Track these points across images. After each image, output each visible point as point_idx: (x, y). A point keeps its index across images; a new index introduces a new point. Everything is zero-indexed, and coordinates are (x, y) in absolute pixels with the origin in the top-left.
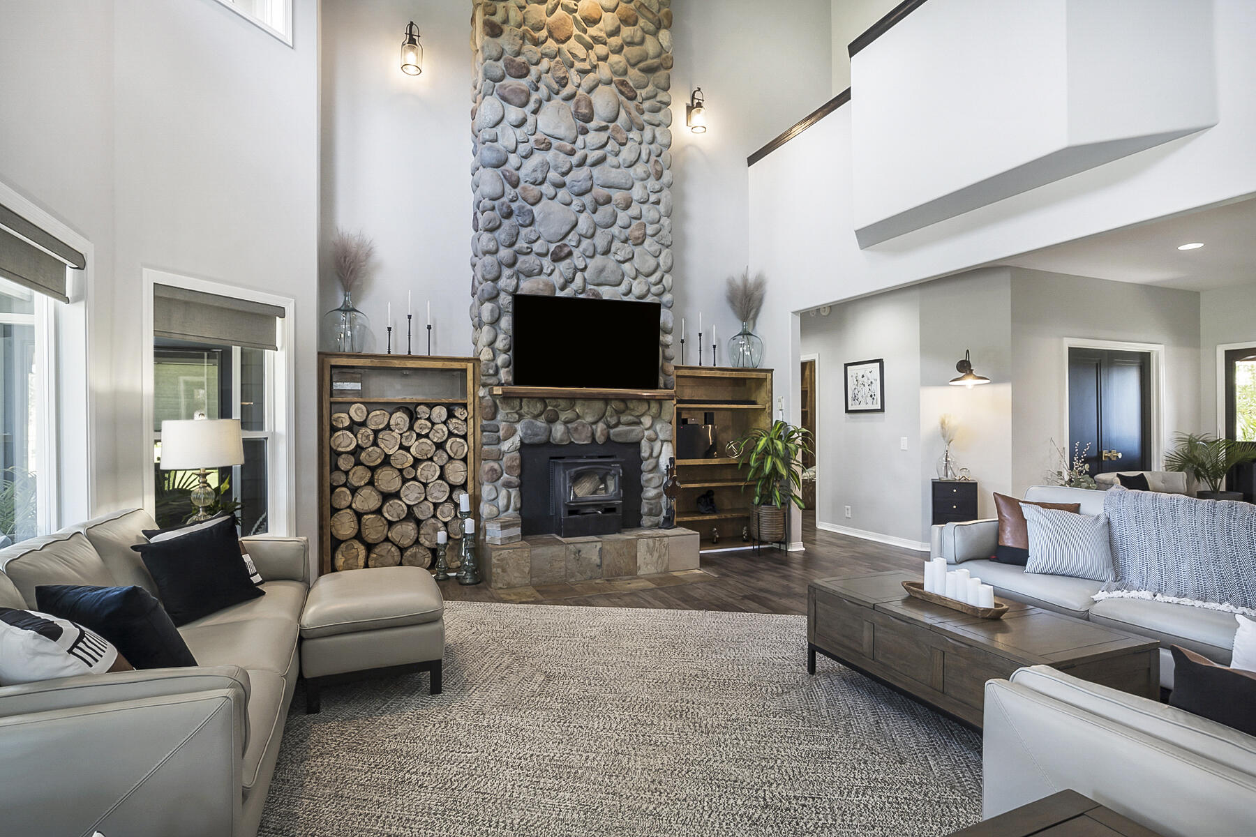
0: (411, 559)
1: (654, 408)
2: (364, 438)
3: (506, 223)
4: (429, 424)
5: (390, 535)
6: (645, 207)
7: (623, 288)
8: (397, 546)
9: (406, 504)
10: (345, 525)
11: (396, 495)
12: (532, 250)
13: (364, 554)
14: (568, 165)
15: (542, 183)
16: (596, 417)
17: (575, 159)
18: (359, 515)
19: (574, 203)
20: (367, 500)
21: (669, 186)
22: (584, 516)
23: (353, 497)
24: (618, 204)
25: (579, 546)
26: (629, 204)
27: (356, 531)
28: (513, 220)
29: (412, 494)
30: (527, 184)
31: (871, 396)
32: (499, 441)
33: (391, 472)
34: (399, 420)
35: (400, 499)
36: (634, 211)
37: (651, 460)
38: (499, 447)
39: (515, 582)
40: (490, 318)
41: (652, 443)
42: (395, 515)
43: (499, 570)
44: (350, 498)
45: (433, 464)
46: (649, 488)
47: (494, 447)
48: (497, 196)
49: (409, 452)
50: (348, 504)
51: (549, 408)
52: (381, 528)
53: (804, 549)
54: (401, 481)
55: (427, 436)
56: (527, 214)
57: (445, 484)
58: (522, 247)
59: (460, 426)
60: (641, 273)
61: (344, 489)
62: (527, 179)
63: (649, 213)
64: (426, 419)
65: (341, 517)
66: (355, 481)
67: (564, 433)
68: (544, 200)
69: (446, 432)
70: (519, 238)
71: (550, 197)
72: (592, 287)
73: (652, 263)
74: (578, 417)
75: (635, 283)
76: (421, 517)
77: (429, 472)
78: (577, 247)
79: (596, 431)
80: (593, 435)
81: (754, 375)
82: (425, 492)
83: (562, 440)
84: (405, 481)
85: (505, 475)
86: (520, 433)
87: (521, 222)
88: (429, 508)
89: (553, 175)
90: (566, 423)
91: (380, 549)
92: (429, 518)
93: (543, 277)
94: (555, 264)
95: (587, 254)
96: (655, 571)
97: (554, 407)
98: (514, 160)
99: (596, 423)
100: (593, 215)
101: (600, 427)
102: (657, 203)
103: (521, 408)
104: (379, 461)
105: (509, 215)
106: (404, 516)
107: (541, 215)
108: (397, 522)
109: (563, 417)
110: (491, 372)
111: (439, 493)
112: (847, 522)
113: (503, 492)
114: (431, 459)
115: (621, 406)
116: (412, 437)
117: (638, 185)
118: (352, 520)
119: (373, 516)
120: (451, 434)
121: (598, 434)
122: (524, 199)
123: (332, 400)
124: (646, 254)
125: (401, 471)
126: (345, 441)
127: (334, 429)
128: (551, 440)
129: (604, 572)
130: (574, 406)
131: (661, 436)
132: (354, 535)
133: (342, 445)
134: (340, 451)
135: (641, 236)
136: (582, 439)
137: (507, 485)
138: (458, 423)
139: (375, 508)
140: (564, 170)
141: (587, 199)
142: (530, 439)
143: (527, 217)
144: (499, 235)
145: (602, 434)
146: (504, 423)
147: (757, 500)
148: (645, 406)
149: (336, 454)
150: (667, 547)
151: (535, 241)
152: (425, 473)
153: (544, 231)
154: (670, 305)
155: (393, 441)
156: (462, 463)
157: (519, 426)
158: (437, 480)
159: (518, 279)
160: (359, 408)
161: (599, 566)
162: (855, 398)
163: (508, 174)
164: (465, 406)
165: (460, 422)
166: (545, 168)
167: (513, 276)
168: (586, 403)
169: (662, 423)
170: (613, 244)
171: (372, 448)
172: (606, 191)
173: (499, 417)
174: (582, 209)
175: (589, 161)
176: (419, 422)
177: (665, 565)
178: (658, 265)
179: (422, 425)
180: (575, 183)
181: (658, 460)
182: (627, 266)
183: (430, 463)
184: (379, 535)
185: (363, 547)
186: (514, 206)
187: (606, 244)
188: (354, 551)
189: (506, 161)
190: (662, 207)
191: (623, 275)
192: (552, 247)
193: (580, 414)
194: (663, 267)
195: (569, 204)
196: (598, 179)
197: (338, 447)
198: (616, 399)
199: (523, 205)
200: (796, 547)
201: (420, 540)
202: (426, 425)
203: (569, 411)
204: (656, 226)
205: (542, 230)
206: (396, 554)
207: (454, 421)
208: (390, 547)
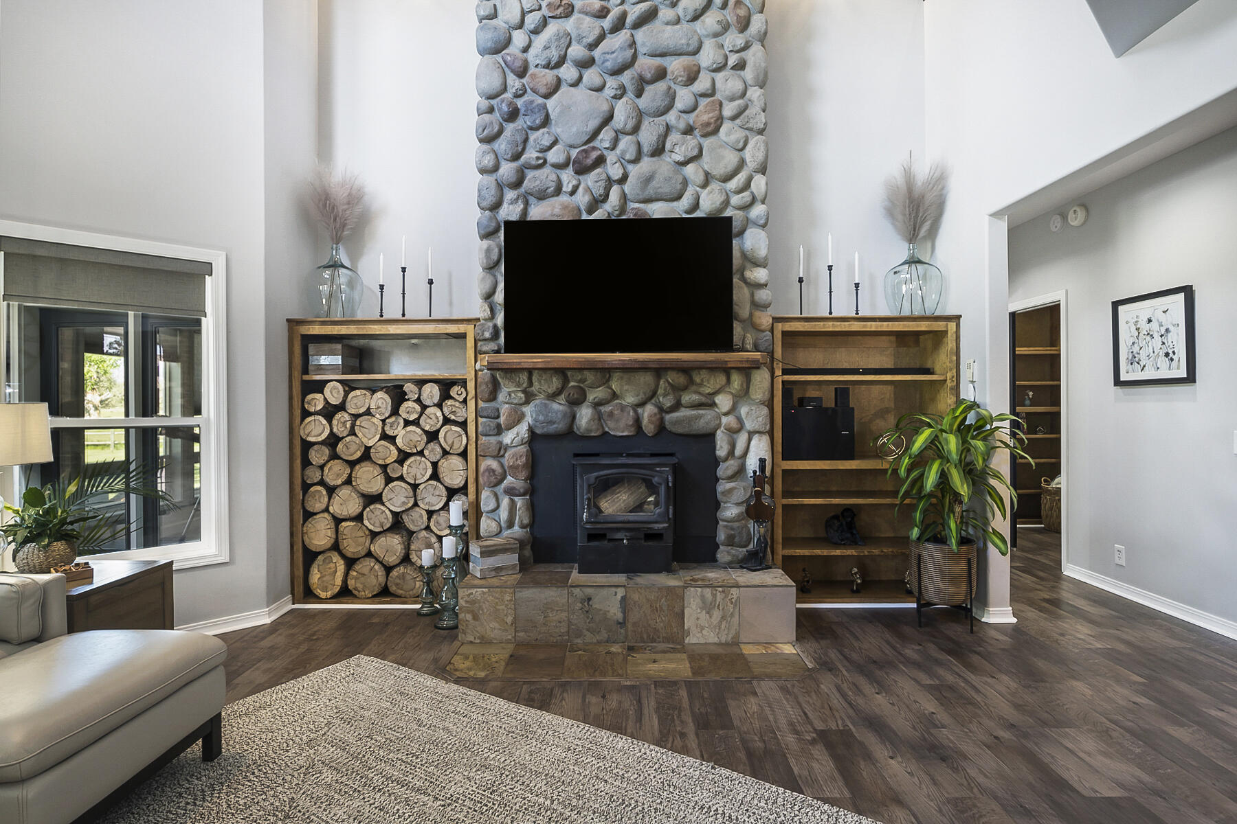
0: (398, 581)
1: (737, 381)
2: (340, 425)
3: (510, 128)
4: (418, 408)
5: (372, 549)
6: (719, 76)
7: (685, 202)
8: (381, 563)
9: (390, 511)
10: (320, 534)
11: (377, 498)
12: (545, 161)
13: (343, 571)
14: (597, 32)
15: (559, 64)
16: (640, 397)
17: (607, 23)
18: (338, 521)
19: (608, 86)
20: (346, 503)
21: (763, 38)
22: (611, 544)
23: (330, 498)
24: (676, 78)
25: (589, 591)
26: (692, 75)
27: (332, 541)
28: (520, 123)
29: (397, 498)
30: (540, 69)
31: (1167, 355)
32: (499, 430)
33: (372, 469)
34: (380, 402)
35: (383, 504)
36: (702, 84)
37: (731, 462)
38: (499, 438)
39: (492, 636)
40: (485, 261)
41: (735, 436)
42: (377, 524)
43: (469, 617)
44: (326, 499)
45: (423, 459)
46: (729, 505)
47: (493, 440)
48: (495, 92)
49: (395, 444)
50: (323, 506)
51: (572, 384)
52: (363, 540)
53: (1015, 620)
54: (383, 481)
55: (416, 423)
56: (537, 110)
57: (441, 486)
58: (530, 159)
59: (458, 410)
60: (713, 177)
61: (319, 488)
62: (538, 62)
63: (728, 83)
64: (414, 401)
65: (315, 523)
66: (332, 480)
67: (592, 419)
68: (564, 89)
69: (441, 418)
70: (528, 146)
71: (571, 82)
72: (637, 205)
73: (731, 159)
74: (614, 396)
75: (704, 194)
76: (412, 527)
77: (417, 469)
78: (613, 148)
79: (643, 417)
80: (638, 421)
81: (923, 326)
82: (415, 496)
83: (588, 430)
84: (389, 480)
85: (509, 477)
86: (529, 419)
87: (529, 123)
88: (421, 516)
89: (576, 51)
90: (597, 405)
91: (361, 566)
92: (421, 530)
93: (564, 198)
94: (581, 177)
95: (626, 158)
96: (716, 640)
97: (579, 381)
98: (519, 38)
99: (642, 404)
100: (637, 101)
101: (648, 411)
102: (741, 66)
103: (531, 384)
104: (359, 454)
105: (513, 115)
106: (388, 525)
107: (558, 110)
108: (380, 533)
109: (592, 396)
110: (487, 335)
111: (432, 497)
112: (1119, 573)
113: (505, 502)
114: (421, 453)
115: (681, 379)
116: (399, 424)
117: (709, 46)
118: (329, 527)
119: (352, 524)
120: (447, 421)
121: (645, 421)
122: (534, 91)
123: (306, 377)
124: (721, 147)
125: (384, 467)
126: (317, 429)
127: (306, 414)
128: (575, 430)
129: (629, 633)
130: (608, 380)
131: (749, 425)
132: (329, 545)
133: (313, 433)
134: (310, 442)
135: (712, 120)
136: (620, 428)
137: (510, 492)
138: (454, 406)
139: (355, 514)
140: (591, 39)
141: (626, 78)
142: (543, 427)
143: (538, 115)
144: (499, 145)
145: (650, 421)
146: (507, 406)
147: (915, 532)
148: (721, 379)
149: (307, 446)
150: (737, 603)
151: (550, 148)
152: (413, 471)
153: (563, 131)
154: (762, 222)
155: (373, 430)
156: (460, 459)
157: (527, 410)
158: (428, 480)
159: (527, 204)
160: (335, 388)
161: (622, 624)
162: (1133, 360)
163: (509, 58)
164: (463, 383)
165: (457, 404)
166: (564, 42)
167: (517, 199)
168: (626, 376)
169: (749, 404)
170: (669, 138)
171: (349, 437)
172: (658, 61)
173: (501, 397)
174: (619, 92)
175: (630, 20)
176: (406, 404)
177: (733, 632)
178: (742, 164)
179: (409, 409)
180: (608, 57)
181: (745, 461)
182: (690, 170)
183: (419, 458)
184: (360, 548)
185: (342, 562)
186: (520, 103)
187: (655, 139)
188: (332, 565)
189: (508, 42)
190: (748, 74)
191: (685, 183)
192: (574, 153)
193: (618, 392)
194: (751, 164)
195: (600, 89)
196: (643, 44)
197: (308, 436)
198: (672, 369)
199: (533, 98)
200: (1000, 614)
201: (411, 557)
202: (414, 408)
203: (601, 388)
204: (740, 102)
205: (559, 130)
206: (379, 574)
207: (449, 403)
208: (372, 564)
